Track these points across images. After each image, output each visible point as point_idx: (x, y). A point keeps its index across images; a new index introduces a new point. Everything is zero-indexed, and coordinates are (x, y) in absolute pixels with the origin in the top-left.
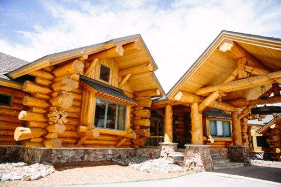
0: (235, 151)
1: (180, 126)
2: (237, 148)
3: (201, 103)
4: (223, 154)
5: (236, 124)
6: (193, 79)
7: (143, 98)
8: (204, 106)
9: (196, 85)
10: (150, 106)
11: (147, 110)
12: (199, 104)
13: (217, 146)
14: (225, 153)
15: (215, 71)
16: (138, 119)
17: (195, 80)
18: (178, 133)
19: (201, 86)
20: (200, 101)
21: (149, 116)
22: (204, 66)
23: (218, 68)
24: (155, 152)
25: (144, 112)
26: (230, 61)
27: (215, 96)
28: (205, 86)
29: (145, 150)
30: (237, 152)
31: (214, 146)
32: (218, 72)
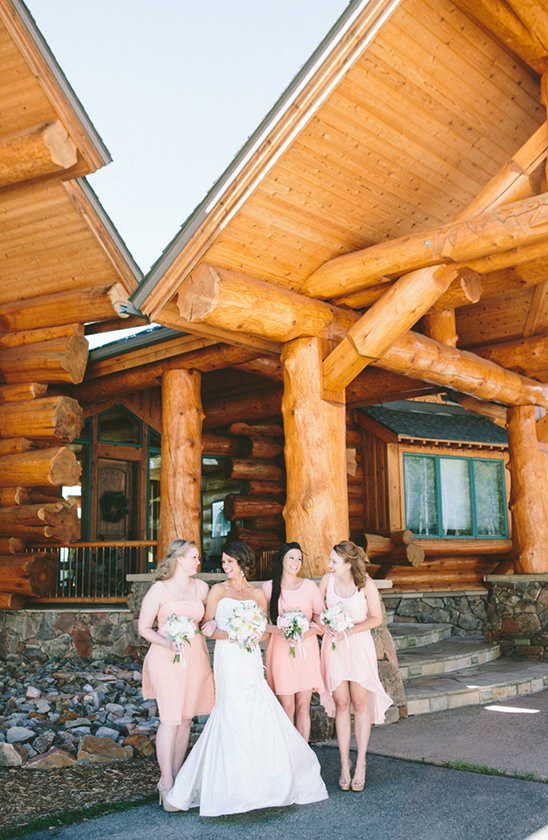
0: (524, 603)
1: (257, 488)
2: (532, 585)
3: (337, 341)
4: (468, 616)
5: (530, 465)
6: (283, 193)
7: (40, 335)
8: (352, 356)
9: (307, 234)
10: (76, 378)
11: (58, 400)
12: (328, 347)
13: (439, 577)
14: (479, 609)
15: (416, 151)
16: (14, 452)
17: (298, 201)
18: (248, 521)
19: (337, 246)
20: (334, 332)
21: (73, 431)
22: (345, 105)
23: (432, 129)
24: (108, 629)
25: (44, 407)
26: (503, 91)
27: (417, 294)
28: (359, 245)
29: (52, 615)
30: (531, 609)
31: (425, 578)
32: (431, 160)
